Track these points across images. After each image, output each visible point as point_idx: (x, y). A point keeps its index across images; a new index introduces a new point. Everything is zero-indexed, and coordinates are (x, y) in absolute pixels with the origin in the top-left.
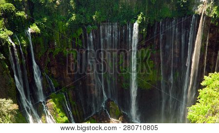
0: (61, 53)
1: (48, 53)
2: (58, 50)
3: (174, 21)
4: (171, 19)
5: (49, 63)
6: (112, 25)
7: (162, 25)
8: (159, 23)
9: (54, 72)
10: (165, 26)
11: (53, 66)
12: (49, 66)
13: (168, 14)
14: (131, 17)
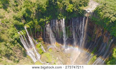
3: (77, 18)
4: (76, 18)
8: (72, 19)
13: (76, 16)
14: (62, 17)
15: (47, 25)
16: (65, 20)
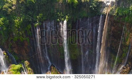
0: (19, 40)
1: (10, 40)
2: (16, 38)
5: (11, 46)
6: (51, 22)
7: (81, 22)
9: (16, 51)
10: (83, 22)
11: (15, 47)
12: (12, 48)
13: (85, 15)
14: (62, 17)
15: (36, 29)
16: (67, 24)
